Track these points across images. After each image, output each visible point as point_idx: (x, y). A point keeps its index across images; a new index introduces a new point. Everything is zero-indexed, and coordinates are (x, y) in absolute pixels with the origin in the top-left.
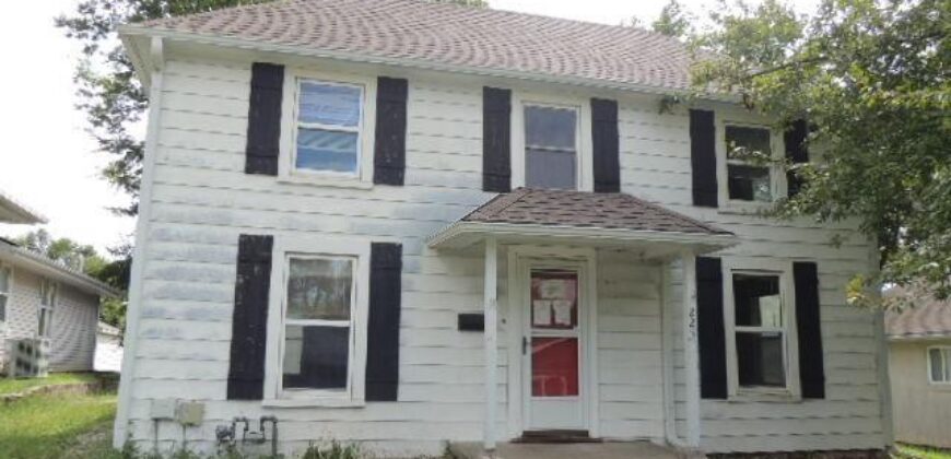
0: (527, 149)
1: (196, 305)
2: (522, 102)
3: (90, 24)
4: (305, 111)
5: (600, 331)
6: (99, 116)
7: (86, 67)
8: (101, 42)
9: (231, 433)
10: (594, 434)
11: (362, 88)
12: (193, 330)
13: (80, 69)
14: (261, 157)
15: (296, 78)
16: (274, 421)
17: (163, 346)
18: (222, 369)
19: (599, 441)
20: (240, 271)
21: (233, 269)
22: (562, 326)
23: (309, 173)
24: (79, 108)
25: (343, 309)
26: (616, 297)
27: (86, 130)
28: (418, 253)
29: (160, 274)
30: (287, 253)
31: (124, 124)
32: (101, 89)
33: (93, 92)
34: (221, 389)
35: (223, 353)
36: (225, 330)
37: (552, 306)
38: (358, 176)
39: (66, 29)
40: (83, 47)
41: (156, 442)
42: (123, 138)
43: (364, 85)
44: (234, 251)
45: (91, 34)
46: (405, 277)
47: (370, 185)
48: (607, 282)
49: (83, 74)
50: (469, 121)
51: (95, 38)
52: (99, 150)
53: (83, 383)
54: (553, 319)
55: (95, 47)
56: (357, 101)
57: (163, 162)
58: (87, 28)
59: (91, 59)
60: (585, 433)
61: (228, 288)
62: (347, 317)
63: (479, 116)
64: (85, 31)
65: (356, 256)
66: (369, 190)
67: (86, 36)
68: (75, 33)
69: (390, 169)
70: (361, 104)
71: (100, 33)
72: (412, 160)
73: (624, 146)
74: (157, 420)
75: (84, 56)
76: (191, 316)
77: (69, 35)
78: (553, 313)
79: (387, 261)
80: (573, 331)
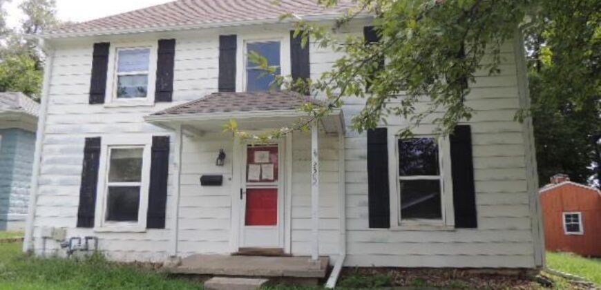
0: (247, 70)
1: (64, 177)
2: (245, 41)
4: (121, 66)
5: (294, 183)
9: (69, 245)
10: (287, 251)
11: (151, 48)
14: (97, 95)
15: (116, 48)
16: (94, 238)
18: (75, 211)
19: (291, 255)
20: (85, 158)
21: (82, 156)
22: (267, 181)
25: (137, 176)
29: (49, 162)
30: (109, 146)
34: (75, 220)
35: (76, 202)
36: (77, 190)
37: (261, 168)
38: (147, 99)
41: (44, 249)
43: (151, 46)
44: (83, 146)
46: (170, 155)
47: (153, 103)
54: (261, 176)
56: (148, 56)
60: (281, 250)
61: (80, 167)
62: (139, 180)
63: (217, 54)
65: (145, 145)
66: (153, 106)
69: (164, 93)
70: (150, 57)
72: (176, 86)
73: (313, 69)
74: (45, 238)
78: (261, 172)
79: (161, 148)
80: (275, 183)
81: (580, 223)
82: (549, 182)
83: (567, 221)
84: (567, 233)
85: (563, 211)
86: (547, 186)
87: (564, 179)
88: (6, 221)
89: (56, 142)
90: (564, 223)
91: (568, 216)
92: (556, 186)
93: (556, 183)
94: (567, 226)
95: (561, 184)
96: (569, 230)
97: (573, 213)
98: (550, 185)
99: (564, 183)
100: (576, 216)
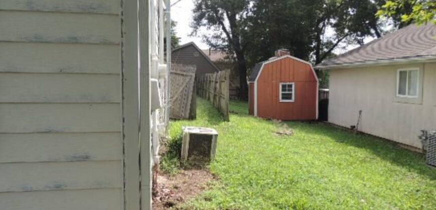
81: (293, 92)
82: (273, 55)
83: (283, 90)
84: (281, 101)
85: (281, 82)
86: (271, 59)
87: (286, 54)
90: (281, 92)
91: (284, 86)
92: (279, 59)
93: (279, 57)
94: (283, 94)
95: (283, 57)
96: (283, 98)
97: (288, 83)
98: (273, 58)
99: (286, 56)
100: (290, 86)
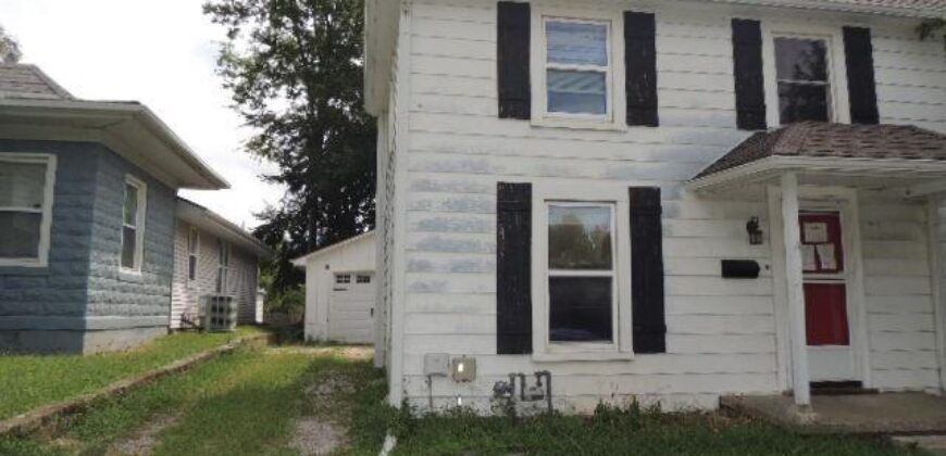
0: (779, 84)
1: (459, 257)
2: (773, 32)
3: (232, 10)
4: (553, 51)
5: (867, 275)
6: (242, 94)
7: (227, 50)
8: (241, 26)
9: (511, 389)
10: (867, 385)
11: (608, 24)
12: (458, 283)
13: (223, 51)
14: (514, 102)
15: (543, 16)
16: (547, 374)
17: (431, 300)
18: (490, 324)
19: (874, 392)
20: (501, 221)
21: (493, 218)
22: (828, 271)
23: (562, 116)
24: (226, 86)
25: (604, 258)
26: (881, 239)
27: (231, 107)
28: (676, 196)
29: (423, 226)
30: (546, 200)
31: (266, 101)
32: (242, 69)
33: (237, 72)
34: (491, 343)
35: (490, 306)
36: (490, 282)
37: (816, 252)
38: (610, 118)
39: (212, 15)
40: (227, 32)
41: (431, 398)
42: (265, 112)
43: (611, 21)
44: (493, 199)
45: (232, 18)
46: (665, 222)
47: (625, 127)
48: (871, 224)
49: (225, 57)
50: (718, 55)
51: (236, 23)
52: (245, 125)
53: (266, 334)
54: (818, 263)
55: (237, 30)
56: (604, 39)
57: (418, 109)
58: (230, 13)
59: (234, 42)
60: (858, 384)
61: (490, 238)
62: (608, 266)
63: (728, 49)
64: (227, 16)
65: (614, 202)
66: (625, 132)
67: (227, 21)
68: (220, 18)
69: (643, 110)
70: (608, 42)
71: (241, 17)
72: (664, 99)
73: (880, 76)
74: (429, 377)
75: (227, 40)
76: (456, 269)
77: (215, 21)
78: (817, 257)
79: (646, 207)
80: (839, 276)
88: (83, 331)
89: (436, 189)
